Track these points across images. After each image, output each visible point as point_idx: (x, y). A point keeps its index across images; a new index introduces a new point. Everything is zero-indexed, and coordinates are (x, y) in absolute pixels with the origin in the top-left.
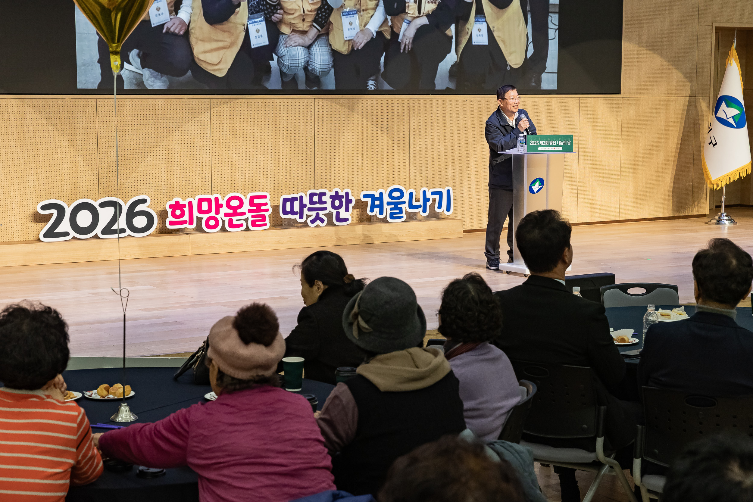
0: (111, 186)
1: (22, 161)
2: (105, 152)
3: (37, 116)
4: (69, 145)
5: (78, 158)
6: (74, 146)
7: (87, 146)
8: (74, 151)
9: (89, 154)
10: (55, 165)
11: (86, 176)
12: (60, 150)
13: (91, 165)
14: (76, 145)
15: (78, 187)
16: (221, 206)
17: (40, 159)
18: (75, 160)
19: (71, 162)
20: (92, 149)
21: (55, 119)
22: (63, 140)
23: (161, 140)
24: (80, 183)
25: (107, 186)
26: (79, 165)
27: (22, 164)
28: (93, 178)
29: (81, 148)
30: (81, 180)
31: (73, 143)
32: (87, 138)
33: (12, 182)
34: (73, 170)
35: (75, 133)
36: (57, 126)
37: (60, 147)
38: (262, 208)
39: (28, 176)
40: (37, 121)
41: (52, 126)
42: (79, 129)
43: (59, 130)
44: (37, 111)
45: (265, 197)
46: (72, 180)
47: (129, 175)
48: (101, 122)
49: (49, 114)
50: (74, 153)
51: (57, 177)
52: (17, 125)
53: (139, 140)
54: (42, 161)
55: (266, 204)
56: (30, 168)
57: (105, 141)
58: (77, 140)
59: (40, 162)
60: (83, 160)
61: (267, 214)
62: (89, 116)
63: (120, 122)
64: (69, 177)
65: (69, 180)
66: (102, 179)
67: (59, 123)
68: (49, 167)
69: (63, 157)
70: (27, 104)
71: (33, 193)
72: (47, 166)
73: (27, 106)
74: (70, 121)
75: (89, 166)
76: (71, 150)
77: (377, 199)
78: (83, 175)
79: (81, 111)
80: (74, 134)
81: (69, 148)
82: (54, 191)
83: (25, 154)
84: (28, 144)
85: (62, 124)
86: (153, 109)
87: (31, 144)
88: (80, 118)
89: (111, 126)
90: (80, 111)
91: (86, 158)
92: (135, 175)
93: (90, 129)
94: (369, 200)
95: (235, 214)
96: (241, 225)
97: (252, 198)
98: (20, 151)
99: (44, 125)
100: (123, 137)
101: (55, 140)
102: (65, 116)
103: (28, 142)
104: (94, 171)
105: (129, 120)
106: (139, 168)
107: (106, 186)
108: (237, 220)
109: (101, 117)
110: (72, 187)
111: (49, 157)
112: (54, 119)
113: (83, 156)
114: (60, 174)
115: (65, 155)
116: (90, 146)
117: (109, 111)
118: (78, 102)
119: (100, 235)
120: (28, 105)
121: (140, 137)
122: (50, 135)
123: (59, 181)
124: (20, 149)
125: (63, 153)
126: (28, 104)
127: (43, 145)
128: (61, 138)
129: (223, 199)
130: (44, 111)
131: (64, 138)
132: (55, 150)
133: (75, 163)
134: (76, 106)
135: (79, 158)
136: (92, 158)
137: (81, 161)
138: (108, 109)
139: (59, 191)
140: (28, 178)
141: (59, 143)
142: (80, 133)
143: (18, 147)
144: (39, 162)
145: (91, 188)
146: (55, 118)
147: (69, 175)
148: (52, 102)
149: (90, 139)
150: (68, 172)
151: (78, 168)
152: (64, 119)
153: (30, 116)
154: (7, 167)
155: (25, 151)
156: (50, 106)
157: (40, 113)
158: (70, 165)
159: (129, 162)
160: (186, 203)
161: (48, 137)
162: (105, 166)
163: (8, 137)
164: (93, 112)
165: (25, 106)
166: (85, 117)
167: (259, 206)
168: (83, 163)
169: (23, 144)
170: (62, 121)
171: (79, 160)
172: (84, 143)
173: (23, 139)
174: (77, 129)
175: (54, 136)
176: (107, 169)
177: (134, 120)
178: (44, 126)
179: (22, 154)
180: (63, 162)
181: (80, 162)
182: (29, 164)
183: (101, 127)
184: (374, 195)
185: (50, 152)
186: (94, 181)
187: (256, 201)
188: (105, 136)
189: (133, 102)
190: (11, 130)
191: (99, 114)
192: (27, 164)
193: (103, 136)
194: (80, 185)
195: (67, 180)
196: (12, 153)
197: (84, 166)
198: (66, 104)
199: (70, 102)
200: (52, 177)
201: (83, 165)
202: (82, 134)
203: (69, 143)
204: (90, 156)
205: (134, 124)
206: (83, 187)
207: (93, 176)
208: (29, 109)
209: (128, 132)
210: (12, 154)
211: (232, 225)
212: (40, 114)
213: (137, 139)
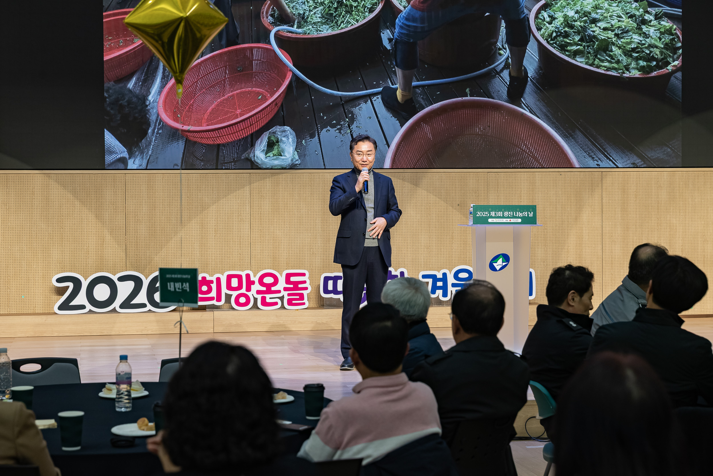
0: (139, 260)
1: (46, 234)
2: (133, 227)
3: (63, 191)
4: (96, 219)
5: (104, 232)
6: (101, 220)
7: (114, 220)
8: (101, 225)
9: (116, 229)
10: (81, 239)
11: (113, 251)
12: (86, 224)
13: (118, 239)
14: (102, 219)
15: (105, 261)
16: (253, 283)
17: (65, 233)
18: (101, 234)
19: (97, 236)
20: (120, 224)
21: (82, 194)
22: (89, 214)
23: (195, 215)
24: (106, 257)
25: (136, 260)
26: (106, 239)
27: (46, 238)
28: (120, 252)
29: (108, 222)
30: (108, 254)
31: (99, 217)
32: (115, 212)
33: (36, 255)
34: (99, 244)
35: (102, 207)
36: (83, 201)
37: (86, 221)
38: (300, 286)
39: (51, 249)
40: (63, 196)
41: (78, 201)
42: (106, 204)
43: (85, 204)
44: (63, 186)
45: (304, 275)
46: (98, 254)
47: (159, 250)
48: (130, 197)
49: (75, 189)
50: (101, 227)
51: (82, 251)
52: (42, 199)
53: (170, 215)
54: (67, 234)
55: (305, 282)
56: (55, 241)
57: (133, 215)
58: (104, 214)
59: (65, 236)
60: (109, 234)
61: (305, 292)
62: (118, 190)
63: (150, 197)
64: (94, 251)
65: (94, 254)
66: (130, 254)
67: (85, 197)
68: (74, 241)
69: (89, 231)
70: (52, 179)
71: (57, 266)
72: (72, 239)
73: (52, 180)
74: (97, 195)
75: (116, 240)
76: (98, 224)
77: (440, 280)
78: (110, 249)
79: (109, 185)
80: (101, 209)
81: (96, 222)
82: (79, 264)
83: (49, 228)
84: (53, 217)
85: (89, 199)
86: (187, 183)
87: (56, 218)
88: (107, 192)
89: (140, 200)
90: (107, 185)
91: (113, 232)
92: (166, 250)
93: (118, 204)
94: (430, 281)
95: (269, 291)
96: (276, 304)
97: (288, 276)
98: (44, 224)
99: (70, 199)
100: (154, 212)
101: (80, 214)
102: (92, 190)
103: (53, 216)
104: (122, 245)
105: (160, 195)
106: (170, 243)
107: (134, 260)
108: (270, 298)
109: (130, 192)
110: (98, 261)
111: (74, 231)
112: (80, 194)
113: (109, 230)
114: (86, 247)
115: (91, 229)
116: (118, 221)
117: (138, 185)
118: (106, 177)
119: (118, 309)
120: (54, 181)
121: (172, 212)
122: (75, 209)
123: (84, 254)
124: (44, 223)
125: (89, 227)
126: (54, 179)
127: (68, 219)
128: (87, 212)
129: (255, 276)
130: (70, 186)
131: (90, 212)
132: (80, 224)
133: (101, 237)
134: (104, 180)
135: (106, 232)
136: (120, 232)
137: (108, 235)
138: (138, 184)
139: (84, 264)
140: (51, 251)
141: (85, 217)
142: (107, 207)
143: (42, 221)
144: (63, 236)
145: (118, 262)
146: (82, 192)
147: (94, 249)
148: (78, 177)
149: (118, 214)
150: (94, 246)
151: (105, 242)
152: (90, 194)
153: (56, 191)
154: (31, 240)
155: (49, 224)
156: (77, 180)
157: (66, 187)
158: (96, 239)
159: (159, 237)
160: (214, 279)
161: (73, 211)
162: (133, 240)
163: (32, 211)
164: (121, 187)
165: (51, 181)
166: (113, 192)
167: (296, 284)
168: (110, 237)
169: (48, 218)
170: (89, 195)
171: (106, 234)
172: (111, 217)
173: (48, 213)
174: (104, 204)
175: (80, 211)
176: (135, 244)
177: (165, 195)
178: (70, 201)
179: (46, 228)
180: (89, 236)
181: (106, 236)
182: (53, 238)
183: (130, 202)
184: (435, 276)
185: (75, 226)
186: (122, 255)
187: (293, 279)
188: (133, 210)
189: (165, 177)
190: (35, 204)
191: (128, 189)
192: (51, 238)
193: (132, 210)
194: (106, 259)
195: (93, 254)
196: (36, 226)
197: (111, 241)
198: (94, 179)
199: (97, 177)
200: (77, 251)
201: (110, 239)
202: (109, 209)
203: (96, 217)
204: (118, 230)
205: (165, 198)
206: (110, 261)
207: (120, 250)
208: (54, 184)
209: (158, 207)
210: (36, 228)
211: (264, 303)
212: (66, 189)
213: (169, 213)
